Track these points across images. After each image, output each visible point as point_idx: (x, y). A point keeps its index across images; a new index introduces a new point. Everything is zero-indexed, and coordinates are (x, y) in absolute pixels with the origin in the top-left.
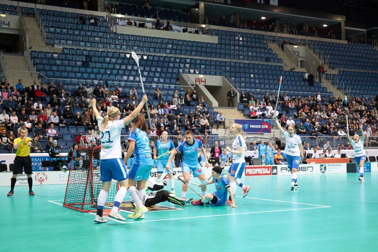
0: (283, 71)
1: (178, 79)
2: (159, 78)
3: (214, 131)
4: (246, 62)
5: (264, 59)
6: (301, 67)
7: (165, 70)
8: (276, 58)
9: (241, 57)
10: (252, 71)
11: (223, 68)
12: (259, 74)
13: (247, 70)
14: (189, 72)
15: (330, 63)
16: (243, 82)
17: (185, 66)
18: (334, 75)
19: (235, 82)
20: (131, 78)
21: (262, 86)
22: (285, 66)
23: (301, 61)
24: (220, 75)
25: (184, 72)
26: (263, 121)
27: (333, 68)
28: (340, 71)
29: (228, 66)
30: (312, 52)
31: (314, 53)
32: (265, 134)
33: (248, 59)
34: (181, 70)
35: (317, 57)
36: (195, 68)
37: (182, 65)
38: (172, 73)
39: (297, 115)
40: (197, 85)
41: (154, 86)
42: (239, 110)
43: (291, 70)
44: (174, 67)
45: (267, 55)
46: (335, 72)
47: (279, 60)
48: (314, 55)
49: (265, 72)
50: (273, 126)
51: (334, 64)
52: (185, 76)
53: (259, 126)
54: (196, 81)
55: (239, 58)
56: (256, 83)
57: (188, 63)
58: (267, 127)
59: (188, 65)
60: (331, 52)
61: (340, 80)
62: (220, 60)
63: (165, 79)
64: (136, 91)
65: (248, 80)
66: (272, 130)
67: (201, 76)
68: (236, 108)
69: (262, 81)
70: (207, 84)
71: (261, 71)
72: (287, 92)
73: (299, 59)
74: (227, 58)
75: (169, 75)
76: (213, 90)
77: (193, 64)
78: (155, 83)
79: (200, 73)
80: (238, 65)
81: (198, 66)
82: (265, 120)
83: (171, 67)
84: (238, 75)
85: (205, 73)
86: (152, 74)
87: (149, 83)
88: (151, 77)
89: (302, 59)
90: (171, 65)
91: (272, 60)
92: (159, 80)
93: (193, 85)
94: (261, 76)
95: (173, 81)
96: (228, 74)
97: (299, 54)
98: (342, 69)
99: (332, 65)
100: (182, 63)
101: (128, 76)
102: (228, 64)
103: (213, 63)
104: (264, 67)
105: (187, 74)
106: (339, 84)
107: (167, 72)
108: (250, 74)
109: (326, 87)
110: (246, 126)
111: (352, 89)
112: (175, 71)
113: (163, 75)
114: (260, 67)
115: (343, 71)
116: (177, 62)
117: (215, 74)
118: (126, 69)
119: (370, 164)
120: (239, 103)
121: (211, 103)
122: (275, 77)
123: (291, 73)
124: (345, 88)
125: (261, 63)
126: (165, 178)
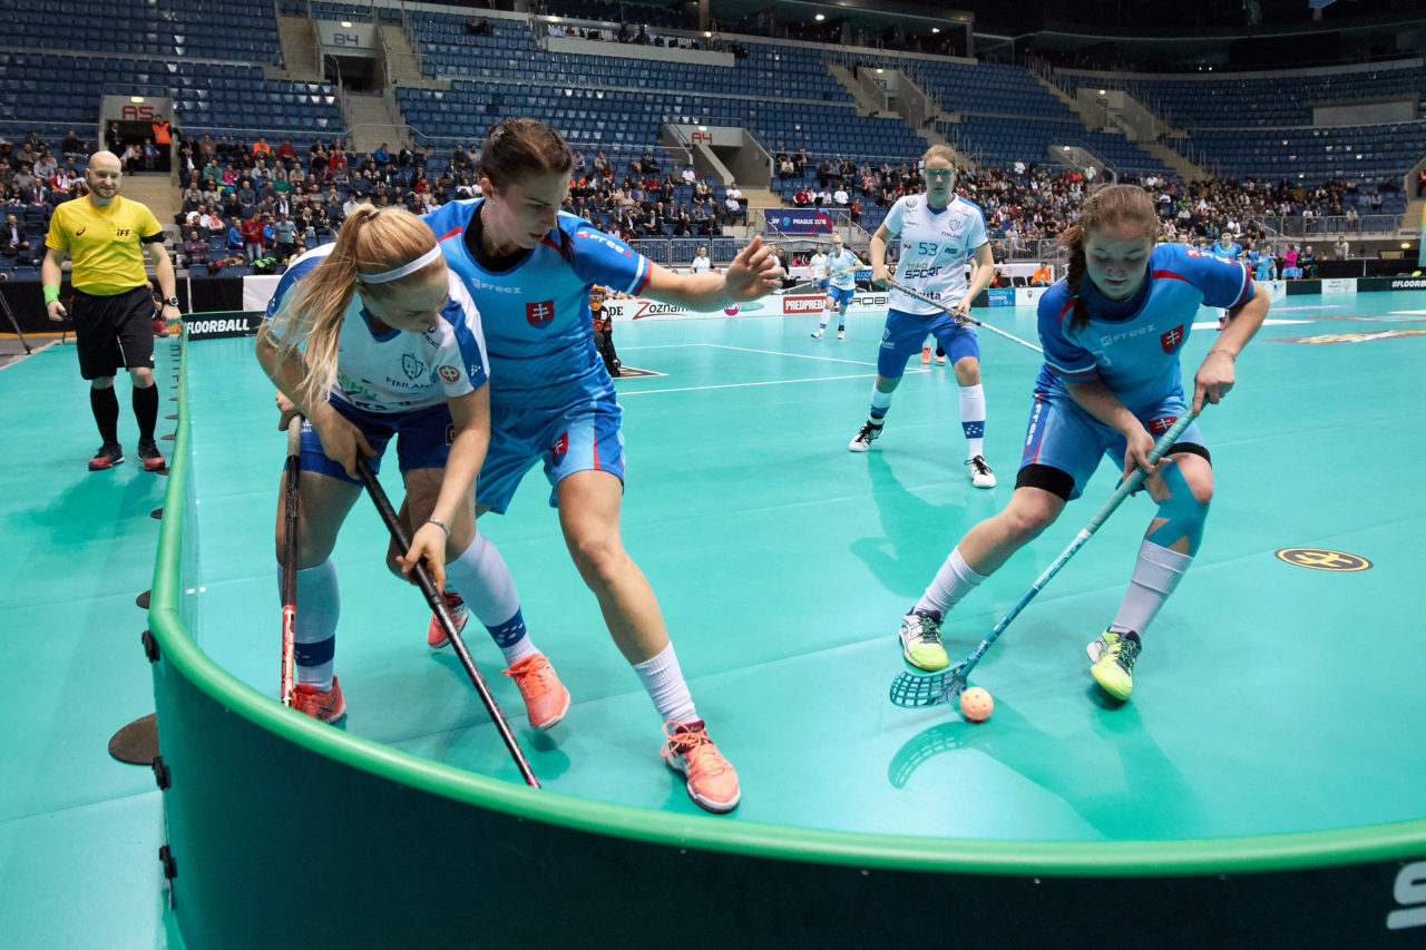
0: (855, 116)
1: (659, 135)
2: (625, 133)
3: (727, 230)
4: (787, 101)
5: (819, 96)
6: (890, 109)
7: (635, 118)
8: (843, 93)
9: (778, 92)
10: (797, 117)
11: (744, 113)
12: (811, 124)
13: (788, 117)
14: (681, 122)
15: (944, 102)
16: (780, 139)
17: (673, 110)
18: (952, 124)
19: (766, 139)
20: (575, 134)
21: (817, 146)
22: (860, 107)
23: (890, 99)
24: (739, 125)
25: (671, 121)
26: (818, 211)
27: (950, 111)
28: (962, 117)
29: (753, 110)
30: (910, 80)
31: (915, 82)
32: (821, 235)
33: (790, 96)
34: (666, 119)
35: (919, 90)
36: (692, 114)
37: (668, 109)
38: (650, 123)
40: (695, 146)
41: (616, 147)
42: (772, 191)
43: (871, 115)
44: (652, 113)
45: (826, 88)
46: (955, 118)
47: (850, 97)
48: (915, 86)
49: (823, 119)
50: (835, 221)
51: (952, 103)
52: (673, 129)
53: (811, 222)
54: (693, 138)
55: (774, 94)
56: (804, 140)
57: (678, 105)
58: (824, 222)
59: (678, 109)
60: (945, 81)
61: (962, 133)
62: (738, 97)
63: (636, 134)
64: (582, 157)
65: (789, 135)
66: (834, 228)
67: (703, 129)
68: (768, 189)
69: (816, 137)
70: (714, 143)
71: (814, 118)
72: (863, 157)
73: (887, 95)
74: (752, 94)
75: (643, 128)
76: (725, 153)
77: (687, 105)
78: (618, 142)
79: (700, 123)
80: (770, 106)
81: (697, 110)
82: (821, 210)
83: (647, 113)
84: (771, 125)
85: (710, 123)
86: (612, 126)
87: (607, 142)
88: (609, 131)
89: (892, 95)
90: (648, 109)
91: (835, 97)
92: (625, 136)
93: (687, 146)
94: (815, 128)
95: (652, 138)
96: (753, 124)
97: (885, 85)
98: (966, 113)
99: (948, 106)
100: (668, 104)
101: (570, 130)
102: (753, 105)
103: (724, 104)
104: (820, 110)
105: (679, 126)
106: (961, 140)
107: (641, 122)
108: (794, 123)
110: (786, 220)
111: (985, 151)
112: (655, 119)
113: (633, 127)
114: (812, 110)
115: (969, 117)
116: (659, 104)
117: (730, 124)
118: (566, 117)
119: (1014, 291)
120: (772, 179)
121: (722, 179)
122: (841, 129)
123: (871, 121)
124: (973, 150)
125: (815, 102)
126: (636, 317)
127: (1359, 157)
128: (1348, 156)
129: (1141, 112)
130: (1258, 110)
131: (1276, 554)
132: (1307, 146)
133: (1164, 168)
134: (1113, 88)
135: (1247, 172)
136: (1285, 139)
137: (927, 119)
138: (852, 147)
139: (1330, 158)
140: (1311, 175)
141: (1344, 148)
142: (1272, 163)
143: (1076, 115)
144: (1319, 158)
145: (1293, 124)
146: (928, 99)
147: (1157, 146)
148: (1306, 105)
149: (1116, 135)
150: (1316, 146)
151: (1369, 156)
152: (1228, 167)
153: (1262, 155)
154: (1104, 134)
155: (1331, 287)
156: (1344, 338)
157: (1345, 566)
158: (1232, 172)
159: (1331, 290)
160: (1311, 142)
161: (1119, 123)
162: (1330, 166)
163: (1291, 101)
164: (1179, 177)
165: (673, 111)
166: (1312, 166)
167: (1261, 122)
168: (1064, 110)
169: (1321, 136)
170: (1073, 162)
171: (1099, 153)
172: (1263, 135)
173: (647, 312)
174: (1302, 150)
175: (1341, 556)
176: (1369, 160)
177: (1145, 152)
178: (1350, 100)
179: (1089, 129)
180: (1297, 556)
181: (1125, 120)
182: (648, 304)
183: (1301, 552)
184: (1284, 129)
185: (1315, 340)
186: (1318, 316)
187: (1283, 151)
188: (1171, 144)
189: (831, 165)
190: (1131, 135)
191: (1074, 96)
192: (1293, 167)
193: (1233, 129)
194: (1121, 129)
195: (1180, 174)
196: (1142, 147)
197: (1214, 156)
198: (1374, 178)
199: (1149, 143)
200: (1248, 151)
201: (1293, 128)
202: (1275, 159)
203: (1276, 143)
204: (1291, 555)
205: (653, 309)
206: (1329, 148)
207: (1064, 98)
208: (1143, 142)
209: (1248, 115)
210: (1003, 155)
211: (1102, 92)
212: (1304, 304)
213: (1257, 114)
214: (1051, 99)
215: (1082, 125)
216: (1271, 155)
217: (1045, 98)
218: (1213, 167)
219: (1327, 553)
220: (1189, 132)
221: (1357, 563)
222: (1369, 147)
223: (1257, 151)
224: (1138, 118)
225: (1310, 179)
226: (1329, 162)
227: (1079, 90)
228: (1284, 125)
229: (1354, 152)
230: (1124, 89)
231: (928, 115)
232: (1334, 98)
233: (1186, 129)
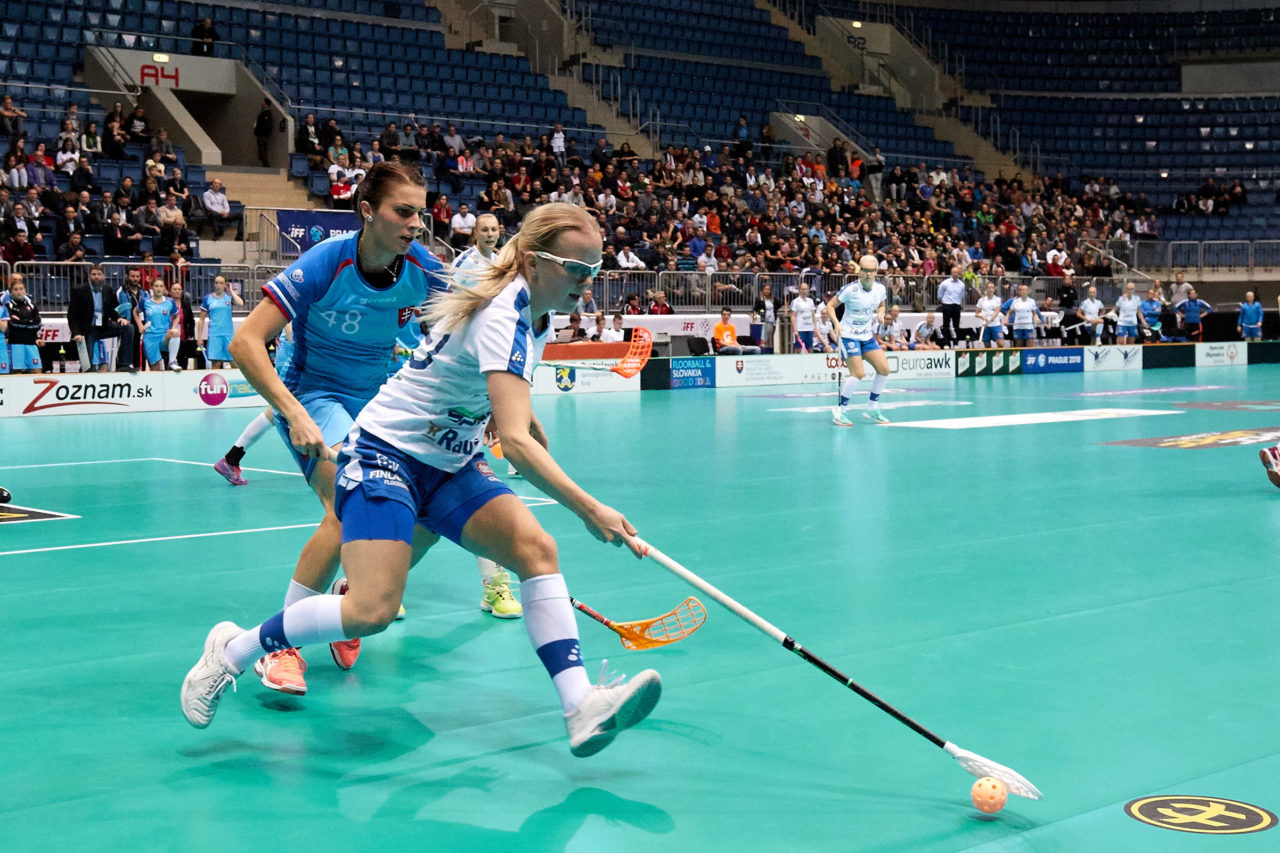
0: (441, 48)
1: (78, 67)
2: (10, 60)
3: (207, 248)
4: (318, 14)
5: (379, 8)
6: (503, 38)
7: (31, 31)
8: (420, 6)
10: (337, 46)
11: (238, 33)
12: (362, 58)
13: (321, 43)
14: (120, 44)
15: (595, 30)
16: (307, 84)
17: (104, 20)
18: (610, 68)
19: (281, 83)
21: (373, 98)
22: (450, 32)
23: (503, 20)
24: (229, 55)
25: (100, 41)
27: (606, 46)
28: (627, 57)
29: (256, 28)
33: (324, 7)
34: (90, 36)
36: (139, 30)
37: (94, 19)
38: (60, 44)
39: (486, 198)
40: (146, 90)
42: (291, 177)
43: (470, 47)
44: (64, 24)
46: (613, 59)
47: (431, 13)
48: (547, 1)
49: (383, 50)
51: (609, 32)
52: (103, 55)
54: (143, 75)
55: (295, 2)
56: (350, 88)
57: (115, 12)
59: (114, 19)
61: (627, 85)
62: (227, 3)
63: (32, 62)
65: (323, 76)
67: (161, 58)
68: (284, 173)
69: (372, 81)
70: (184, 85)
71: (367, 48)
73: (497, 12)
75: (47, 51)
76: (202, 106)
77: (131, 13)
79: (157, 48)
80: (289, 24)
81: (149, 24)
83: (53, 24)
84: (289, 57)
85: (175, 49)
89: (505, 13)
90: (56, 16)
91: (406, 11)
92: (10, 67)
93: (132, 88)
94: (369, 65)
95: (63, 71)
96: (256, 53)
98: (633, 51)
99: (602, 37)
100: (95, 10)
102: (255, 19)
104: (379, 35)
105: (114, 51)
106: (625, 98)
107: (41, 41)
108: (332, 55)
109: (583, 107)
110: (317, 231)
111: (665, 117)
112: (69, 35)
113: (26, 50)
114: (365, 32)
115: (639, 57)
116: (77, 8)
119: (713, 362)
120: (291, 155)
121: (197, 153)
122: (416, 70)
123: (470, 59)
124: (644, 114)
125: (370, 19)
126: (30, 408)
127: (1249, 146)
128: (1234, 145)
129: (920, 62)
130: (1098, 64)
131: (1127, 809)
132: (1173, 126)
133: (956, 157)
134: (873, 19)
135: (1082, 166)
136: (1140, 113)
137: (567, 58)
138: (436, 103)
139: (1207, 147)
140: (1179, 173)
141: (1227, 132)
142: (1120, 153)
143: (815, 61)
144: (1191, 146)
145: (1151, 90)
146: (568, 23)
147: (944, 120)
148: (1170, 59)
149: (879, 98)
150: (1186, 126)
151: (1264, 144)
152: (1053, 158)
153: (1104, 138)
154: (860, 95)
155: (1208, 355)
156: (1229, 438)
157: (1235, 824)
158: (1058, 165)
159: (1210, 361)
160: (1179, 119)
161: (883, 77)
162: (1207, 160)
163: (1148, 52)
164: (977, 172)
165: (104, 22)
166: (1180, 160)
167: (1103, 84)
168: (796, 52)
169: (1194, 110)
170: (811, 141)
171: (852, 128)
172: (1106, 106)
173: (50, 398)
174: (1164, 132)
175: (1229, 808)
176: (1264, 152)
177: (926, 128)
178: (1234, 53)
179: (835, 86)
180: (1161, 810)
181: (893, 73)
182: (53, 384)
183: (1165, 804)
184: (1138, 97)
185: (1186, 441)
186: (1191, 403)
187: (1137, 133)
188: (966, 115)
189: (401, 134)
190: (903, 100)
191: (811, 29)
192: (1152, 160)
193: (1061, 95)
194: (886, 90)
195: (980, 167)
196: (922, 120)
197: (1032, 138)
198: (1271, 180)
199: (930, 113)
200: (1084, 131)
201: (1151, 96)
202: (1124, 147)
203: (1125, 119)
204: (1150, 810)
205: (62, 393)
206: (1205, 131)
207: (796, 32)
208: (921, 112)
209: (1084, 73)
210: (696, 125)
211: (857, 24)
212: (1169, 384)
213: (1098, 72)
214: (774, 32)
215: (824, 79)
216: (1119, 140)
217: (764, 30)
218: (1031, 156)
219: (1206, 803)
220: (994, 98)
221: (1253, 819)
222: (1264, 130)
223: (1098, 133)
224: (913, 72)
225: (1177, 180)
226: (1207, 153)
227: (820, 18)
228: (1138, 90)
229: (1242, 138)
230: (892, 23)
231: (568, 51)
232: (1213, 49)
233: (988, 92)
